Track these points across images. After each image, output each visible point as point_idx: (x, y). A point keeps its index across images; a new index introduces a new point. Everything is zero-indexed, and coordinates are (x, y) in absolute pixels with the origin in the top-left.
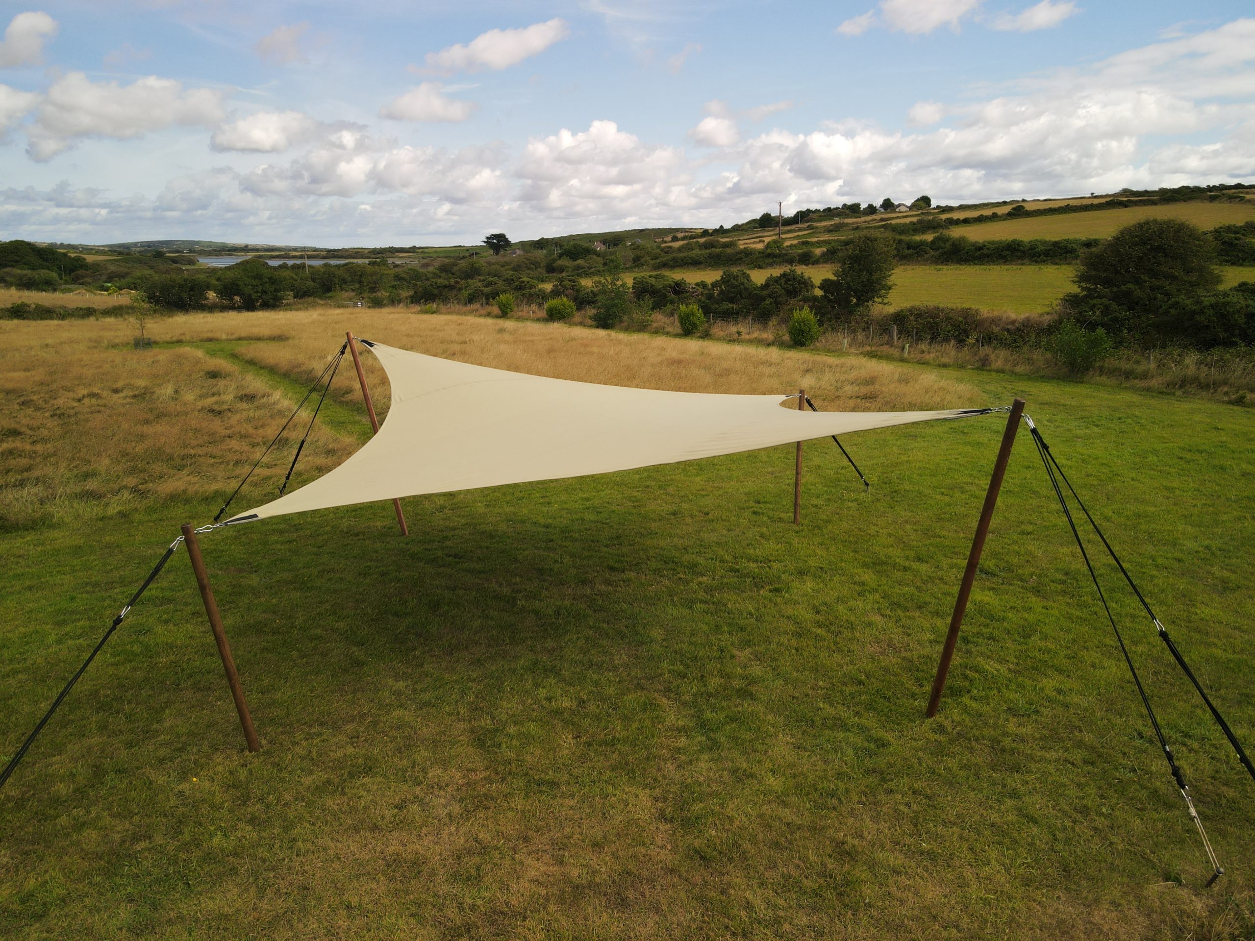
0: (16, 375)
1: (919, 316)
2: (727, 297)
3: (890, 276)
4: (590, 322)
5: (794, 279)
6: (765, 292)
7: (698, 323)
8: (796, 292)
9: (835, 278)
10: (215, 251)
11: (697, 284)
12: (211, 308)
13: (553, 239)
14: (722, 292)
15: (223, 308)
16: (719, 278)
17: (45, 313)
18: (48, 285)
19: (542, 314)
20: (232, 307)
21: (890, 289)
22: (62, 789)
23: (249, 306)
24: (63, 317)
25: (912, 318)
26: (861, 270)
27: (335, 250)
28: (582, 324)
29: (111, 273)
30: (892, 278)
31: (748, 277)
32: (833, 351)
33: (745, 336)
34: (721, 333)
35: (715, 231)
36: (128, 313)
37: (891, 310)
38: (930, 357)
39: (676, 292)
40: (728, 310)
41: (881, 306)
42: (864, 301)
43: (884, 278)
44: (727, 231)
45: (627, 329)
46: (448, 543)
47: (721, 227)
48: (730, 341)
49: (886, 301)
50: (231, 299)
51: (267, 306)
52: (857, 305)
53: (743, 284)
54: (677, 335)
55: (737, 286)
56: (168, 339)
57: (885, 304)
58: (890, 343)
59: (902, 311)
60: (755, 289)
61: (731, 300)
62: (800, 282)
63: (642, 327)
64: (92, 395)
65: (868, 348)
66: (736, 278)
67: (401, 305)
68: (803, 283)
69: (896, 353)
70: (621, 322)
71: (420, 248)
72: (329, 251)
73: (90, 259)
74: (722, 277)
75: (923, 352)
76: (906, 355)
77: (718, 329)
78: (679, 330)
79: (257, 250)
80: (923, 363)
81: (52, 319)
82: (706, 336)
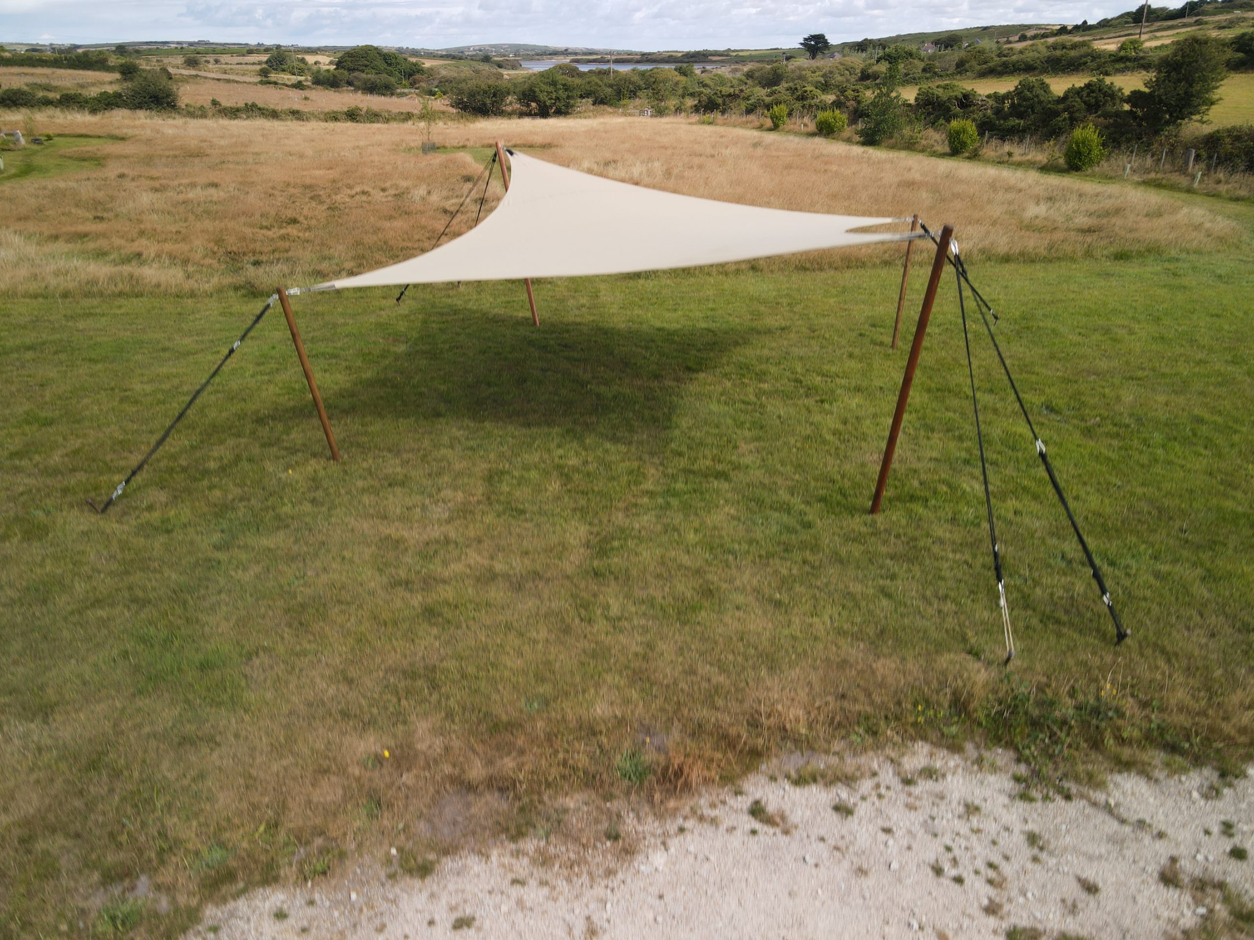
0: (318, 173)
1: (1238, 138)
2: (1017, 112)
3: (1217, 88)
4: (857, 138)
5: (1100, 90)
6: (1061, 106)
7: (969, 141)
8: (1099, 106)
9: (1147, 90)
10: (538, 55)
11: (989, 96)
12: (509, 115)
13: (879, 40)
14: (1013, 105)
15: (522, 115)
16: (1012, 89)
17: (374, 116)
18: (385, 89)
19: (812, 127)
20: (530, 114)
21: (1212, 103)
22: (212, 465)
23: (544, 113)
24: (387, 121)
25: (1228, 140)
26: (1179, 81)
27: (649, 54)
28: (849, 141)
29: (443, 77)
30: (1219, 92)
31: (1045, 87)
32: (1111, 178)
33: (1016, 158)
34: (993, 154)
35: (1076, 28)
36: (440, 118)
37: (1207, 130)
38: (1223, 188)
39: (962, 105)
40: (1013, 126)
41: (1198, 124)
42: (1178, 118)
43: (1207, 91)
44: (1091, 27)
45: (892, 147)
46: (566, 335)
47: (1085, 22)
48: (999, 163)
49: (1205, 118)
50: (528, 105)
51: (559, 113)
52: (1168, 123)
53: (1037, 96)
54: (943, 155)
55: (1029, 99)
56: (455, 144)
57: (1203, 123)
58: (1183, 170)
59: (1218, 131)
60: (1050, 102)
61: (1020, 116)
62: (1105, 94)
63: (910, 146)
64: (364, 193)
65: (1153, 175)
66: (1031, 88)
67: (683, 114)
68: (1109, 95)
69: (1184, 181)
70: (891, 137)
71: (734, 51)
72: (643, 55)
73: (428, 64)
74: (1016, 88)
75: (1219, 182)
76: (1196, 185)
77: (992, 149)
78: (947, 150)
79: (576, 54)
80: (1213, 196)
81: (378, 122)
82: (974, 156)
